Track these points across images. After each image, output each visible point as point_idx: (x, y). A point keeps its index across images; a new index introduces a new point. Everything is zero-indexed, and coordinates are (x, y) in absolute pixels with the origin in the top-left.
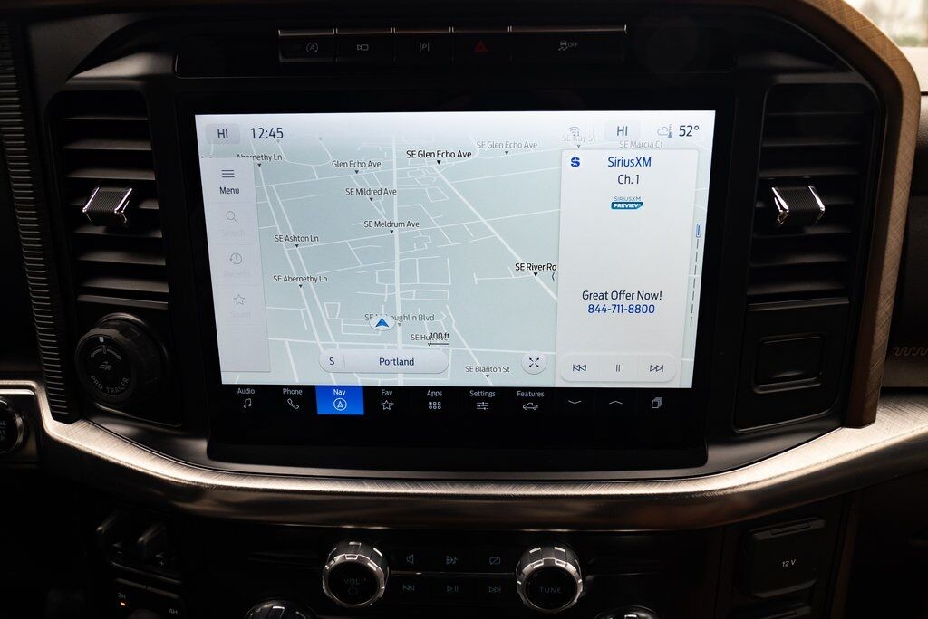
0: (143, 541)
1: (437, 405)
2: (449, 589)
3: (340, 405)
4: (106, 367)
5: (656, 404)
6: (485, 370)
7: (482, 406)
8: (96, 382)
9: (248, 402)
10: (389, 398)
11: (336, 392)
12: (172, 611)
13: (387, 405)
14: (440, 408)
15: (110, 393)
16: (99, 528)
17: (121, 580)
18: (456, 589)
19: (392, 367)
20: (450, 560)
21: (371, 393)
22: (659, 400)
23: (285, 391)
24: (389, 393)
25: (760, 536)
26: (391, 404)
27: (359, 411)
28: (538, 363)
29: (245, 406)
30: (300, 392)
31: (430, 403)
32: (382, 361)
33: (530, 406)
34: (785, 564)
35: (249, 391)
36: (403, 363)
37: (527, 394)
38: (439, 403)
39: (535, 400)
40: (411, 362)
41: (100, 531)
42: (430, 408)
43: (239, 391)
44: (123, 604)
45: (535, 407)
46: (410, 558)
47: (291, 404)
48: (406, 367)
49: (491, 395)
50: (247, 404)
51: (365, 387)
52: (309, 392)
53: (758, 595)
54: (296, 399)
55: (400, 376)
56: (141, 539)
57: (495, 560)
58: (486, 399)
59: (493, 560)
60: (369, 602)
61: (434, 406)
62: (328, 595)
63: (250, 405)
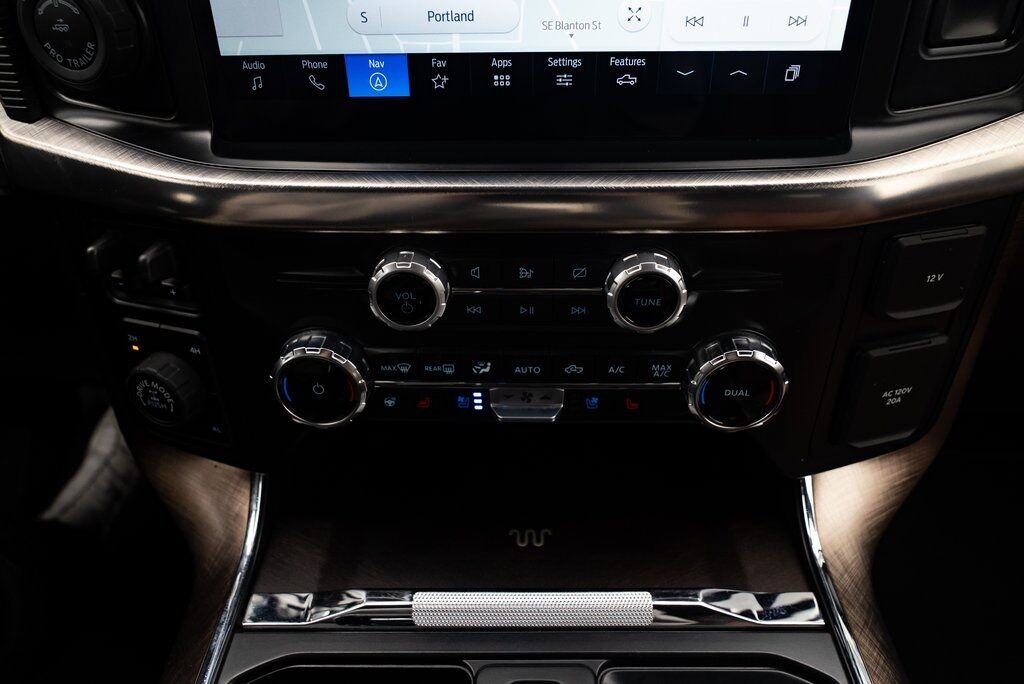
0: (145, 260)
1: (505, 80)
2: (523, 310)
3: (378, 83)
4: (62, 27)
5: (791, 75)
6: (568, 27)
7: (564, 80)
8: (52, 52)
9: (258, 82)
10: (442, 71)
11: (372, 64)
12: (193, 350)
13: (439, 82)
14: (508, 84)
15: (73, 67)
16: (90, 249)
17: (127, 320)
18: (532, 310)
19: (445, 25)
20: (525, 273)
21: (419, 65)
22: (796, 69)
23: (305, 63)
24: (442, 64)
25: (907, 241)
26: (445, 79)
27: (403, 90)
28: (639, 14)
29: (254, 88)
30: (324, 65)
31: (496, 77)
32: (431, 15)
33: (626, 79)
34: (931, 279)
35: (258, 66)
36: (459, 18)
37: (622, 62)
38: (508, 77)
39: (633, 70)
40: (470, 17)
41: (92, 252)
42: (496, 84)
43: (245, 66)
44: (136, 348)
45: (633, 81)
46: (475, 272)
47: (314, 83)
48: (464, 23)
49: (575, 63)
50: (257, 85)
51: (410, 56)
52: (336, 66)
53: (893, 315)
54: (320, 75)
55: (456, 37)
56: (142, 257)
57: (579, 272)
58: (568, 70)
59: (577, 272)
60: (428, 323)
61: (501, 81)
62: (376, 314)
63: (261, 86)
